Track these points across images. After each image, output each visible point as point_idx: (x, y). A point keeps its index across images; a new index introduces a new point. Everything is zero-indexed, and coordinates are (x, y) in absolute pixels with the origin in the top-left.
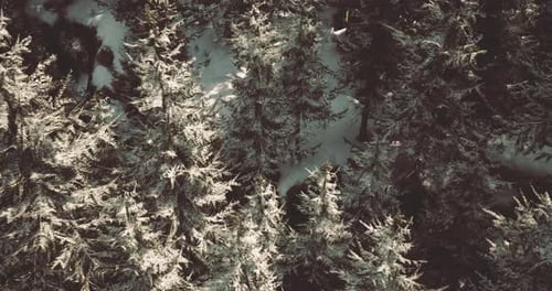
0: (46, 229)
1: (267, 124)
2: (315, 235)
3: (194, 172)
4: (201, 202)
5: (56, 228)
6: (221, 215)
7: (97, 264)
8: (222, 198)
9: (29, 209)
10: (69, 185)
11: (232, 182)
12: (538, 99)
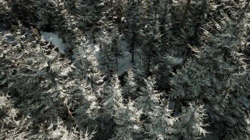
0: (62, 93)
1: (110, 60)
2: (129, 86)
3: (95, 75)
4: (98, 82)
5: (64, 92)
6: (103, 85)
7: (76, 101)
8: (102, 81)
9: (56, 89)
10: (66, 81)
11: (104, 76)
12: (176, 45)
